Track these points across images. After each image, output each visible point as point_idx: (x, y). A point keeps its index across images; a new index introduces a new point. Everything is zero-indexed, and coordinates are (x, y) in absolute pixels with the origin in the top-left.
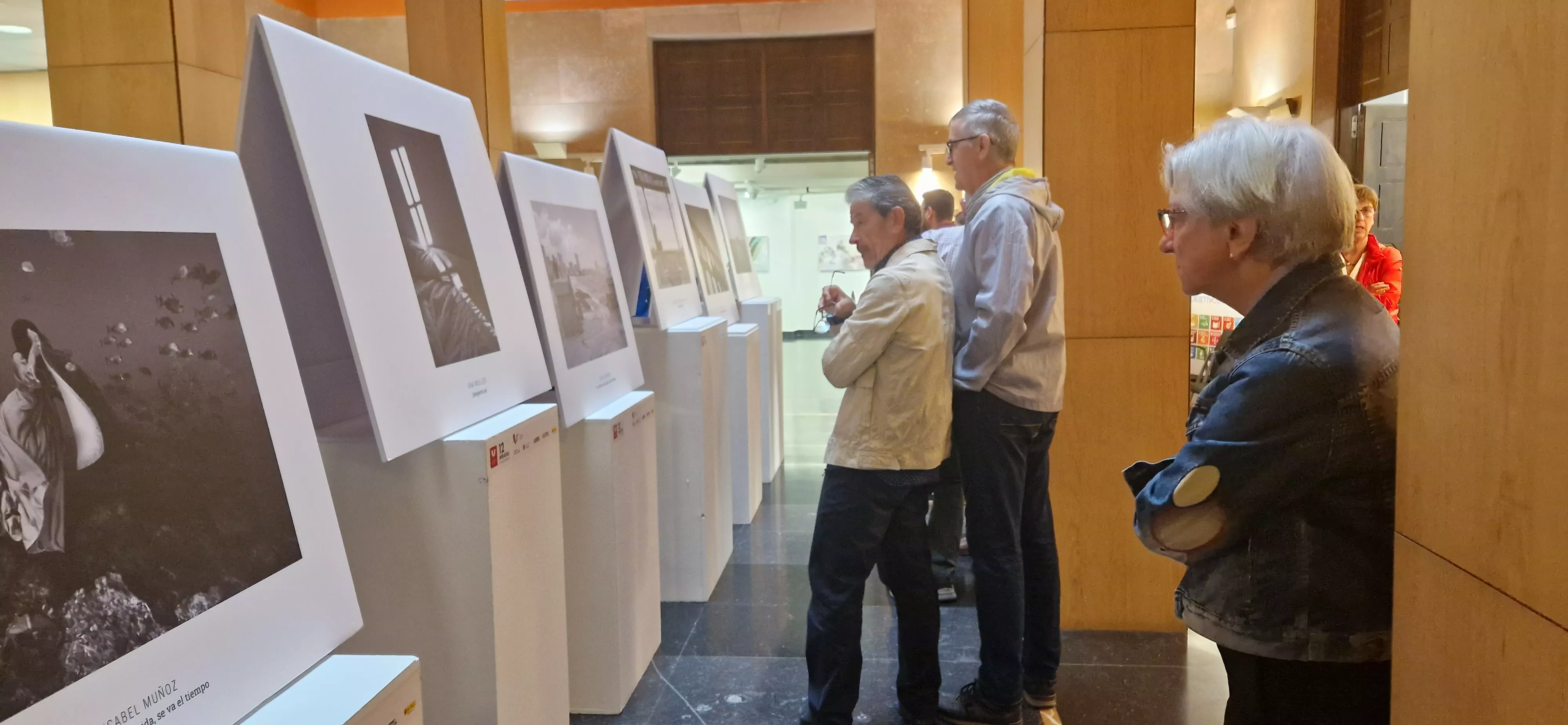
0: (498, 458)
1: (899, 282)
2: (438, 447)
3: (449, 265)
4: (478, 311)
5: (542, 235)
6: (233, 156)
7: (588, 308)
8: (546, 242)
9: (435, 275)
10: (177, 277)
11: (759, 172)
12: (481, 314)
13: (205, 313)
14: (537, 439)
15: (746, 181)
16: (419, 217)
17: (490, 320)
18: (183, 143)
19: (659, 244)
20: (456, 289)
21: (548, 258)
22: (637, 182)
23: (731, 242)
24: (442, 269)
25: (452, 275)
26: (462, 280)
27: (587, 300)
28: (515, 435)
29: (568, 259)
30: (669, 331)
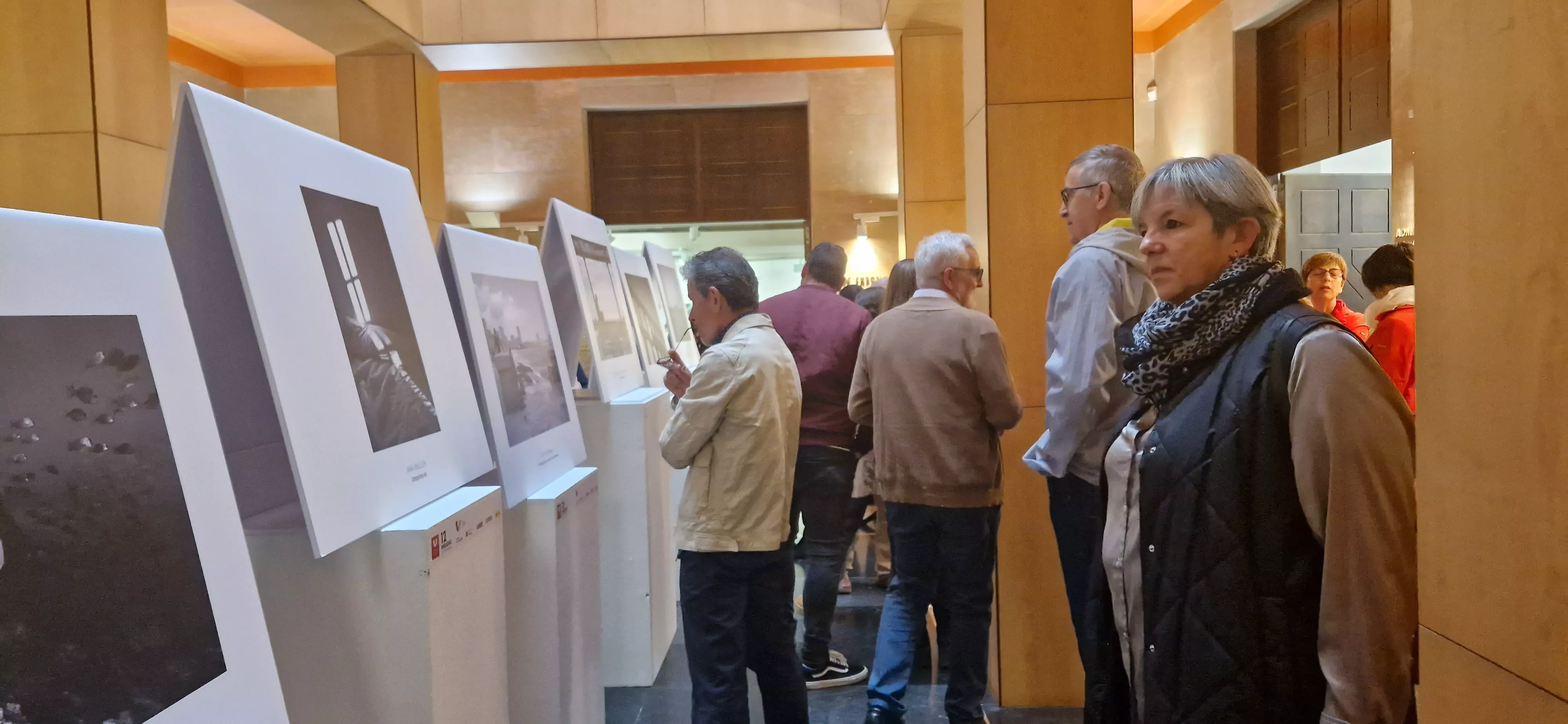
0: (440, 547)
1: (727, 359)
2: (375, 538)
3: (388, 342)
4: (417, 390)
5: (483, 308)
6: (157, 232)
7: (529, 381)
8: (488, 316)
9: (372, 353)
10: (90, 364)
11: (694, 240)
12: (421, 393)
13: (121, 403)
14: (480, 525)
15: (680, 249)
16: (356, 293)
17: (430, 398)
18: (101, 219)
19: (600, 314)
20: (395, 367)
21: (489, 332)
22: (579, 252)
23: (671, 310)
24: (380, 346)
25: (391, 353)
26: (401, 358)
27: (529, 374)
28: (457, 521)
29: (509, 333)
30: (612, 404)
